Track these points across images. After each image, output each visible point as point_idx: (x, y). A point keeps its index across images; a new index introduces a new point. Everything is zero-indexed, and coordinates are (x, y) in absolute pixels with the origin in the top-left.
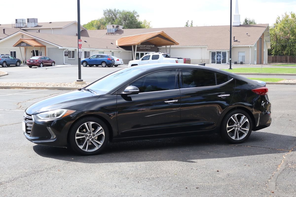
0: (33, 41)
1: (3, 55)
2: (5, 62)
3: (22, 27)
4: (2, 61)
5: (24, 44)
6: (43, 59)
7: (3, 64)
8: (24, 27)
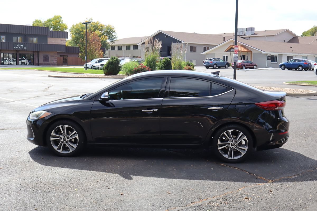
0: (241, 47)
1: (215, 58)
2: (215, 64)
3: (241, 35)
4: (213, 64)
5: (233, 49)
6: (246, 63)
7: (214, 66)
8: (243, 35)
